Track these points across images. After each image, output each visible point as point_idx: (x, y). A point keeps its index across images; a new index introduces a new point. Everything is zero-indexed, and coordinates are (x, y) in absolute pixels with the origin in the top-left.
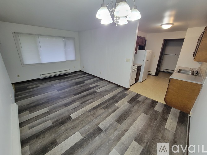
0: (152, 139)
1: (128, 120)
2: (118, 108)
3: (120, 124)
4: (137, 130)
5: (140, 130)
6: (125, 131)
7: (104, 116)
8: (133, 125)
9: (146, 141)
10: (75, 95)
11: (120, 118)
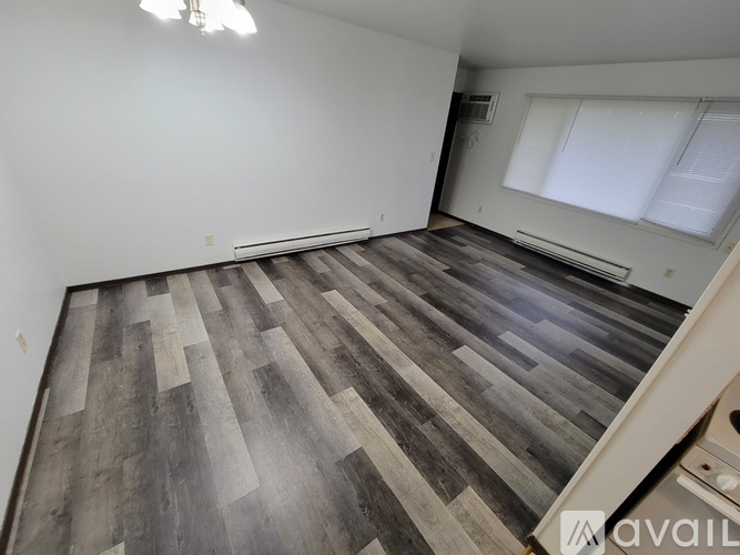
0: (148, 433)
1: (255, 399)
2: (330, 392)
3: (258, 370)
4: (205, 408)
5: (201, 416)
6: (229, 373)
7: (307, 344)
8: (230, 404)
9: (162, 410)
10: (428, 297)
11: (279, 378)
